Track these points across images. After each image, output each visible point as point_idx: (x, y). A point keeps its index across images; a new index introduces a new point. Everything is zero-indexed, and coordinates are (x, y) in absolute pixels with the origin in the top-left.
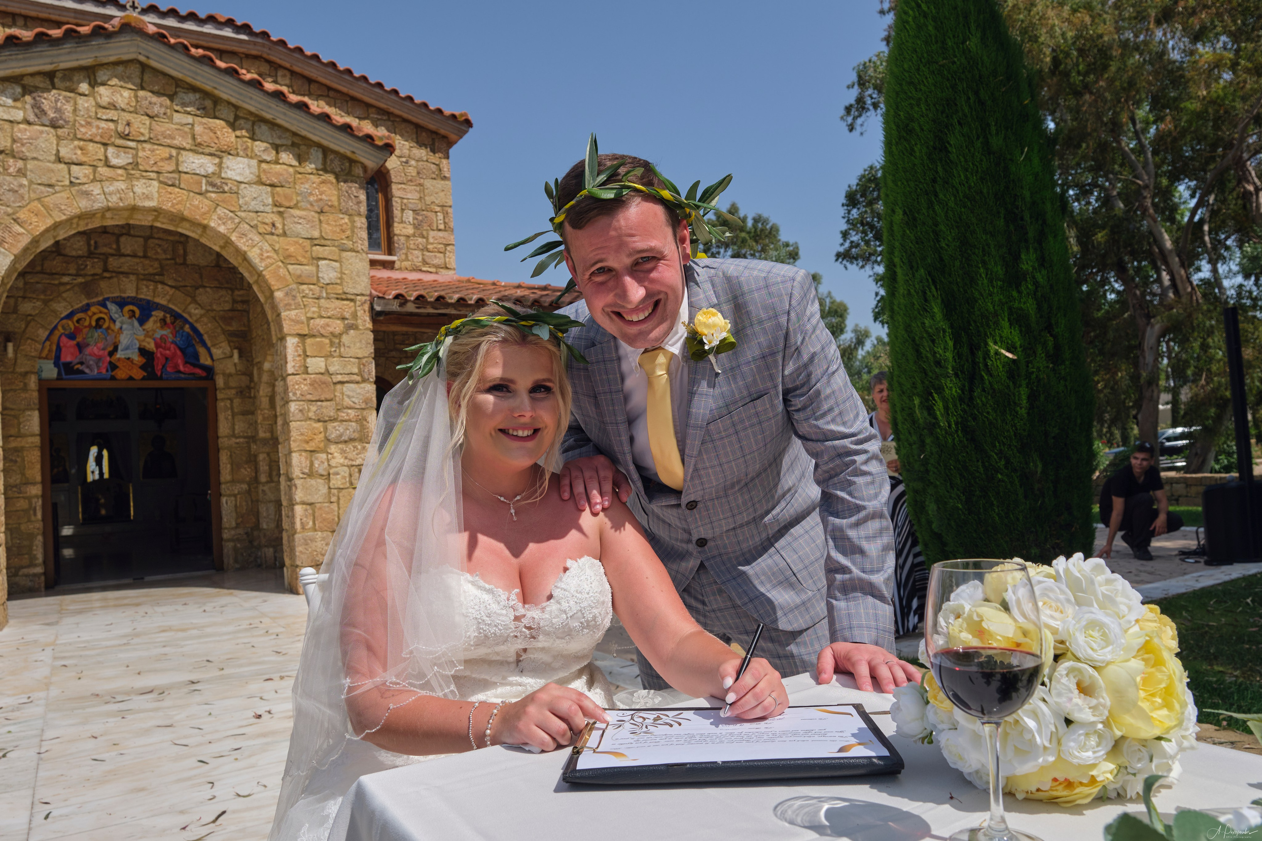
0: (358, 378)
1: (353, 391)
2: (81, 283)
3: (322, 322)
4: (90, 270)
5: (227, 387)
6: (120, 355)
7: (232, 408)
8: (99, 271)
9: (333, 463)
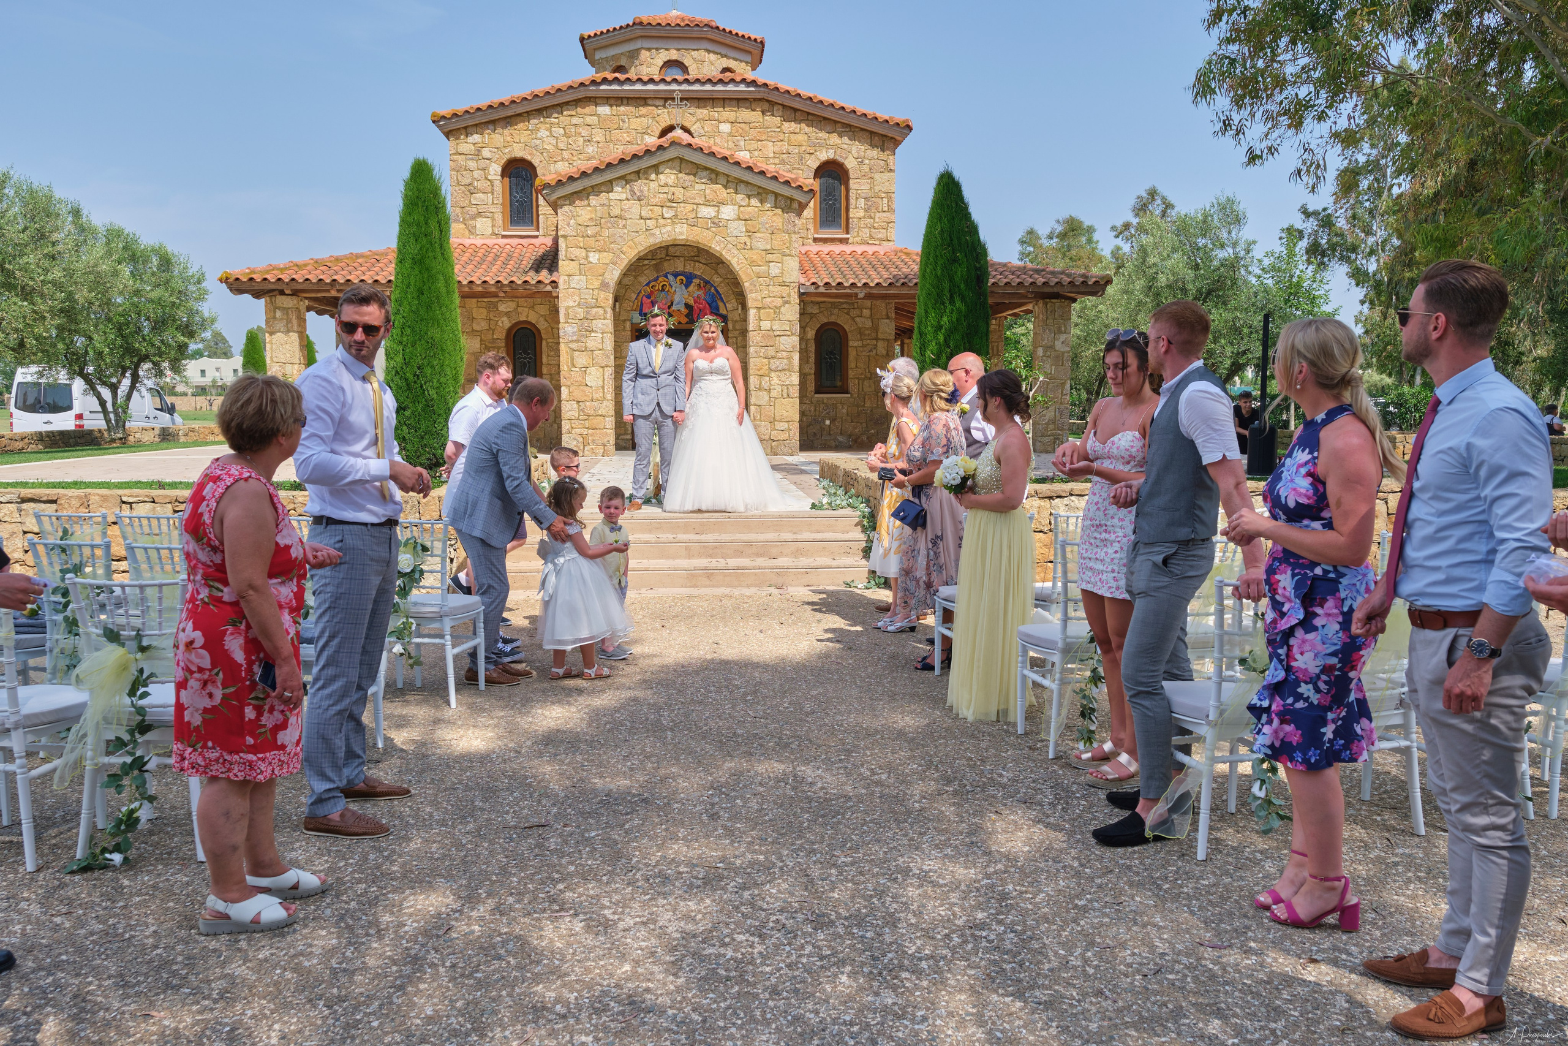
0: (789, 333)
1: (786, 341)
2: (654, 264)
3: (770, 300)
4: (659, 256)
6: (674, 308)
9: (773, 383)
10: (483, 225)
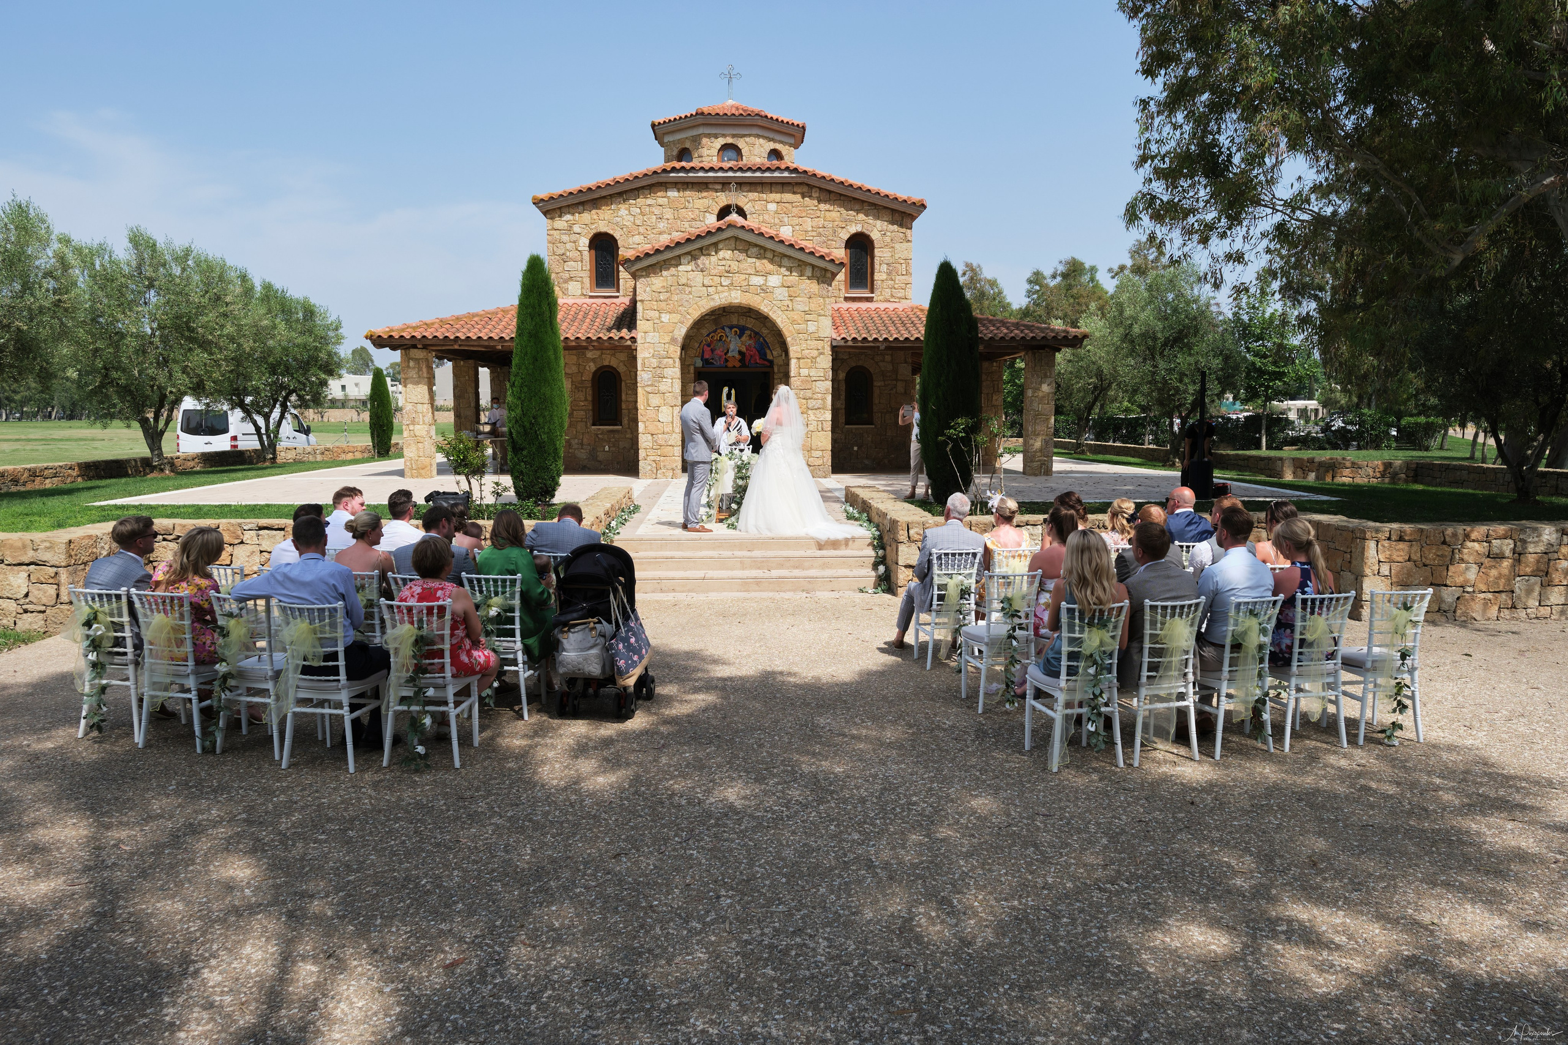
0: (823, 379)
1: (821, 385)
2: (713, 319)
3: (808, 351)
5: (779, 372)
6: (730, 354)
10: (574, 287)
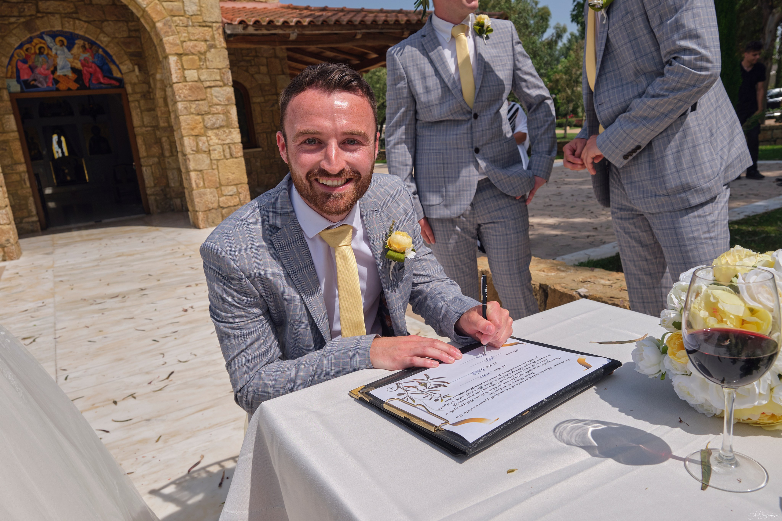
0: (221, 83)
1: (219, 92)
2: (23, 22)
3: (191, 44)
4: (27, 12)
5: (134, 92)
6: (59, 73)
7: (140, 107)
8: (33, 12)
9: (211, 143)
